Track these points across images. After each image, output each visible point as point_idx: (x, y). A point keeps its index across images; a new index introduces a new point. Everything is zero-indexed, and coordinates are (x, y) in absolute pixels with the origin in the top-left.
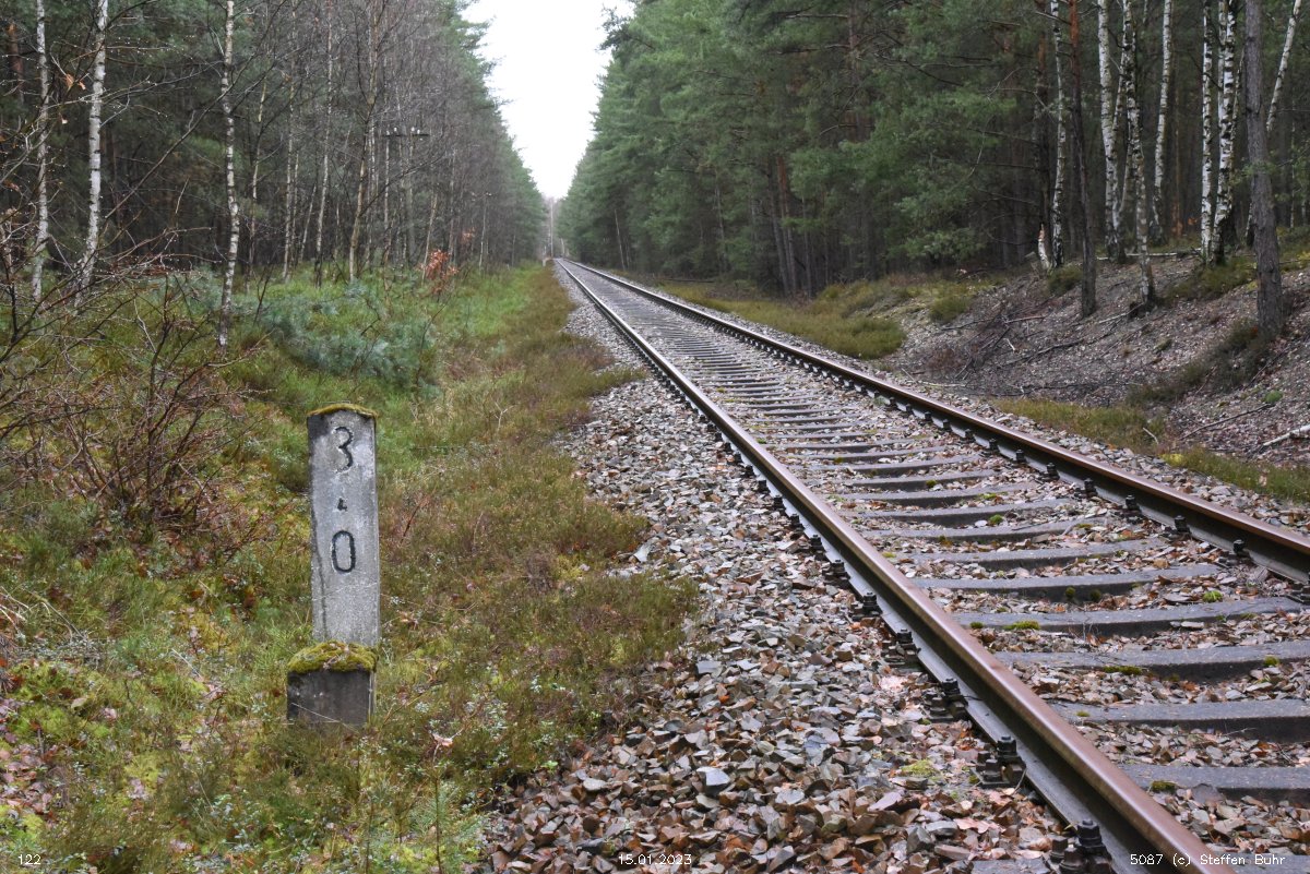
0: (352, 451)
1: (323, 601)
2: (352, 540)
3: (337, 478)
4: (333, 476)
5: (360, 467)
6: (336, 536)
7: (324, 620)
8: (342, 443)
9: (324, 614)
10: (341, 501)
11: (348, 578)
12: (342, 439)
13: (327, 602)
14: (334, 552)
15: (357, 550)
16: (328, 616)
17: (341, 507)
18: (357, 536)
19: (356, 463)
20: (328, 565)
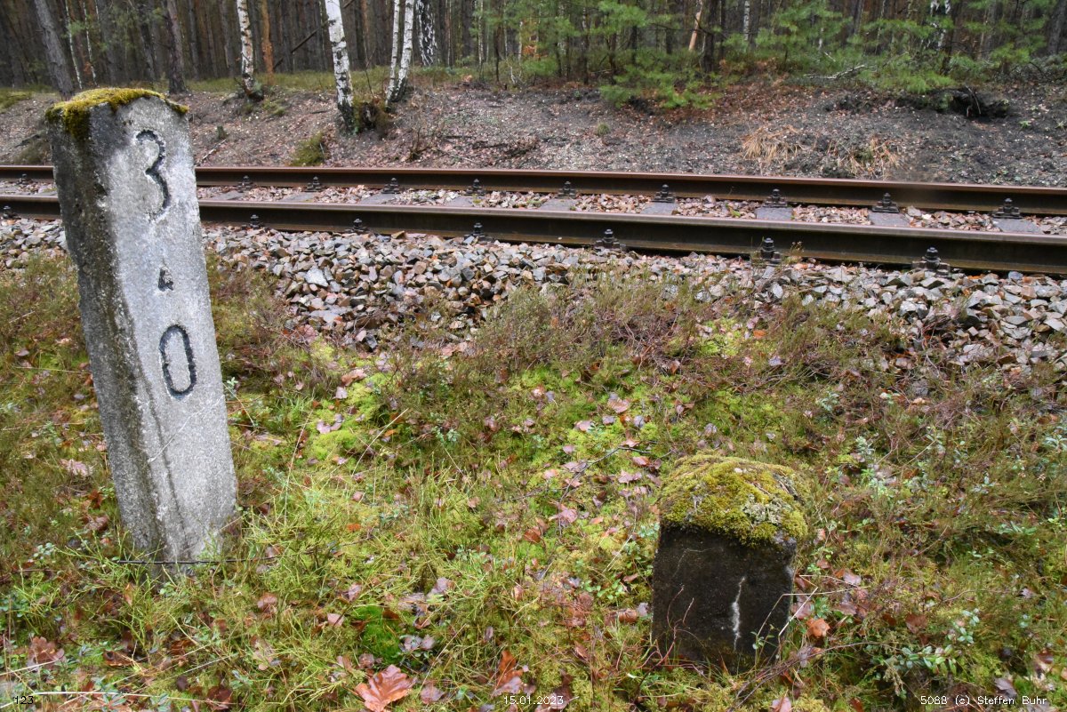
0: (167, 177)
1: (164, 456)
2: (186, 336)
3: (152, 230)
4: (144, 230)
5: (181, 204)
6: (163, 340)
7: (171, 484)
8: (150, 163)
9: (170, 476)
10: (162, 273)
11: (191, 402)
12: (150, 156)
13: (170, 455)
14: (165, 366)
15: (195, 352)
16: (175, 476)
17: (163, 285)
18: (192, 329)
19: (175, 200)
20: (160, 393)
